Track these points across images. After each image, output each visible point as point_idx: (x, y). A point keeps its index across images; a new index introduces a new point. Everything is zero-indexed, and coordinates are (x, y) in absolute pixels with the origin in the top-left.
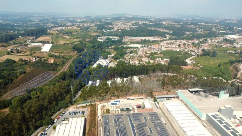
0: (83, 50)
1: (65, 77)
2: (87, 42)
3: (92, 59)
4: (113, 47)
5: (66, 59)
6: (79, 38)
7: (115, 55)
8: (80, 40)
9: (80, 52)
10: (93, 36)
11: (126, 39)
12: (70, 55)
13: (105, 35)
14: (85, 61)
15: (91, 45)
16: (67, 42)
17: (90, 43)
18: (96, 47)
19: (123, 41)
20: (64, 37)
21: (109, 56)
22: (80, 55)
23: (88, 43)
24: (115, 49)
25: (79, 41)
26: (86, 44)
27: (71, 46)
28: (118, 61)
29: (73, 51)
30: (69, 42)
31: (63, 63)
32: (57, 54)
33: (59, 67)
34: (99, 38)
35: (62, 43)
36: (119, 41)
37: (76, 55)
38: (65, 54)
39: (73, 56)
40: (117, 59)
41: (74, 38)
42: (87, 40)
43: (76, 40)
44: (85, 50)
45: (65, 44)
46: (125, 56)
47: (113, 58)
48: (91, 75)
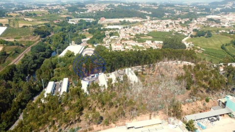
0: (49, 34)
1: (12, 74)
2: (56, 24)
3: (60, 45)
4: (88, 30)
5: (22, 46)
6: (45, 20)
7: (91, 39)
8: (47, 22)
9: (44, 36)
10: (63, 18)
11: (102, 21)
12: (31, 40)
13: (77, 18)
14: (50, 48)
15: (60, 28)
16: (28, 25)
17: (59, 25)
18: (66, 31)
19: (99, 23)
20: (26, 19)
21: (83, 40)
22: (44, 41)
23: (56, 26)
24: (90, 32)
25: (45, 24)
26: (54, 27)
27: (32, 29)
28: (95, 45)
29: (34, 35)
30: (31, 25)
31: (16, 52)
32: (12, 40)
33: (9, 58)
34: (70, 20)
35: (21, 25)
36: (95, 23)
37: (39, 40)
38: (23, 39)
39: (34, 42)
40: (94, 43)
41: (38, 21)
42: (55, 22)
43: (41, 22)
44: (52, 34)
45: (24, 26)
46: (104, 40)
47: (88, 42)
48: (57, 69)
